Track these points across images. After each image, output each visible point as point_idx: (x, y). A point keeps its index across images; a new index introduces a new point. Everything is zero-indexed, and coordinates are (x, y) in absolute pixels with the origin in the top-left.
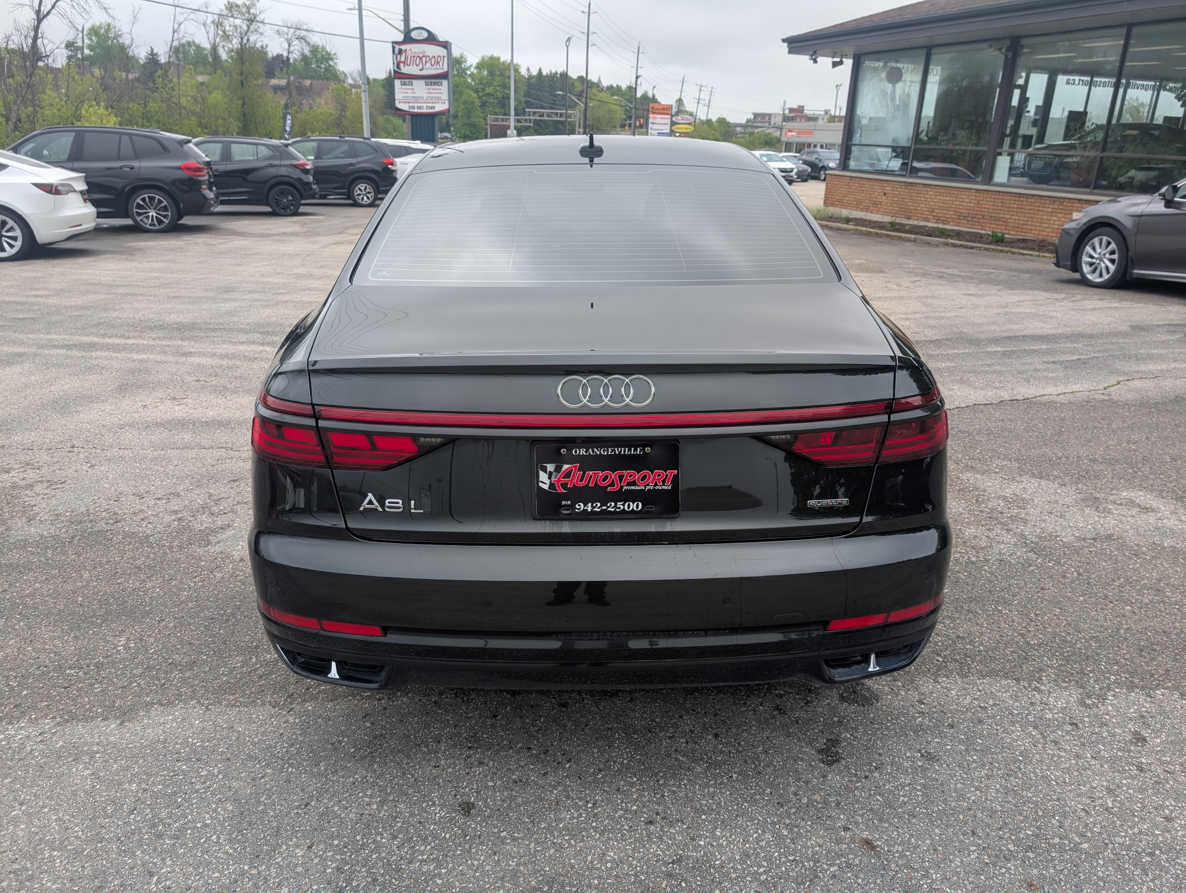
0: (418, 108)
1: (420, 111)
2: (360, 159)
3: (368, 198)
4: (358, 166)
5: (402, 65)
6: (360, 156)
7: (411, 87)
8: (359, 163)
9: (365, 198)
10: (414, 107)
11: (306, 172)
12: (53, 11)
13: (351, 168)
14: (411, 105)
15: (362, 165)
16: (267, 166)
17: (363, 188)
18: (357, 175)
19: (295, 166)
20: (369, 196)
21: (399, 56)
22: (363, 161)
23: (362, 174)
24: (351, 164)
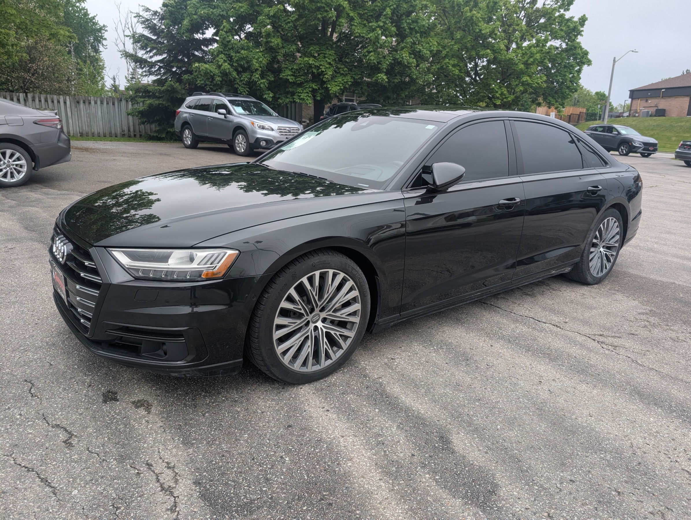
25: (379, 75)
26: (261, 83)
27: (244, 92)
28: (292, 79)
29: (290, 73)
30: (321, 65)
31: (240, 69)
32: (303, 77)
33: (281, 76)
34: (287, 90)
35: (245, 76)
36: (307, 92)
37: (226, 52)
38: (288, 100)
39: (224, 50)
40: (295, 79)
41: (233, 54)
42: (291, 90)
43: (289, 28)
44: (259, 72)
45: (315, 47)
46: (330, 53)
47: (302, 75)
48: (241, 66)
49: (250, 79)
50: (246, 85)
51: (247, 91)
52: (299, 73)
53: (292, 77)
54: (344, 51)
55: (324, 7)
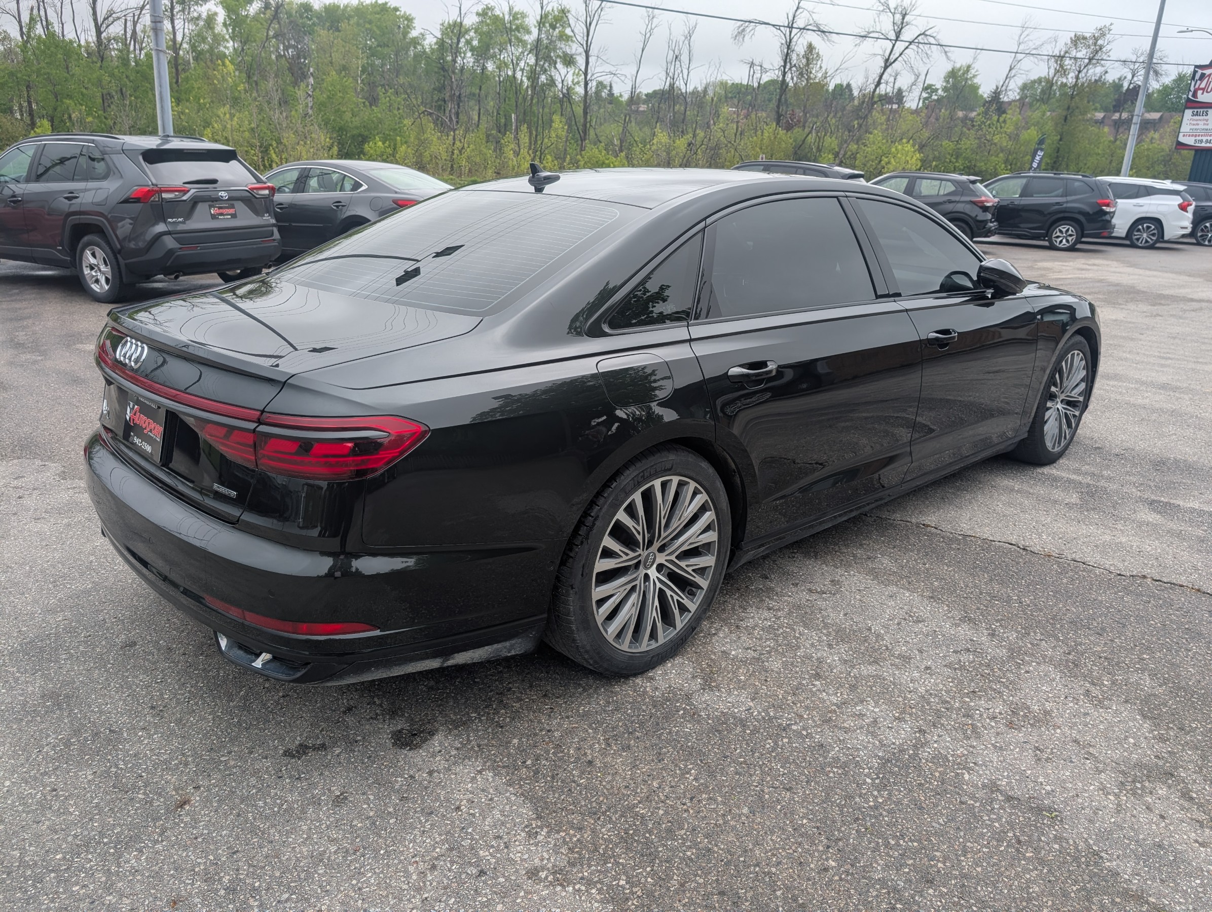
0: (1207, 141)
1: (1208, 145)
2: (1069, 198)
3: (1067, 241)
4: (1065, 205)
5: (1200, 92)
6: (1071, 195)
7: (1205, 117)
8: (1067, 202)
9: (1064, 241)
10: (1201, 141)
11: (985, 209)
12: (900, 59)
13: (1057, 207)
14: (1198, 138)
15: (1069, 205)
16: (945, 202)
17: (1064, 230)
18: (1062, 215)
19: (974, 203)
20: (1070, 239)
21: (1199, 82)
22: (1073, 202)
23: (1067, 215)
24: (1058, 204)
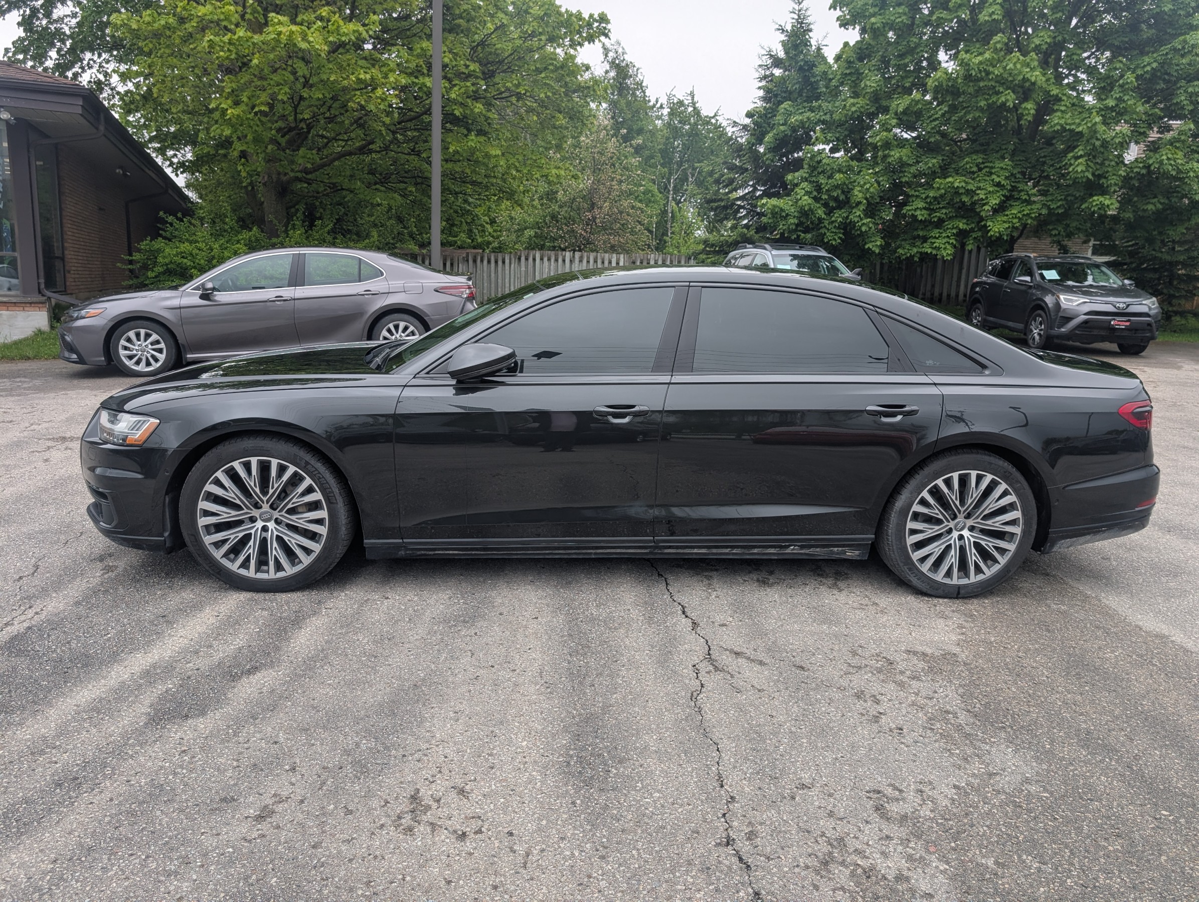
25: (1095, 198)
26: (864, 224)
27: (835, 239)
28: (923, 215)
29: (921, 205)
30: (979, 188)
31: (832, 204)
32: (944, 211)
33: (904, 211)
34: (915, 233)
35: (838, 216)
36: (948, 237)
37: (814, 179)
38: (915, 250)
39: (810, 176)
40: (930, 215)
41: (822, 180)
42: (921, 233)
43: (932, 128)
44: (862, 207)
45: (975, 157)
46: (1002, 165)
47: (943, 208)
48: (836, 199)
49: (847, 217)
50: (839, 228)
51: (840, 238)
52: (939, 204)
53: (924, 212)
54: (1038, 160)
55: (994, 87)
